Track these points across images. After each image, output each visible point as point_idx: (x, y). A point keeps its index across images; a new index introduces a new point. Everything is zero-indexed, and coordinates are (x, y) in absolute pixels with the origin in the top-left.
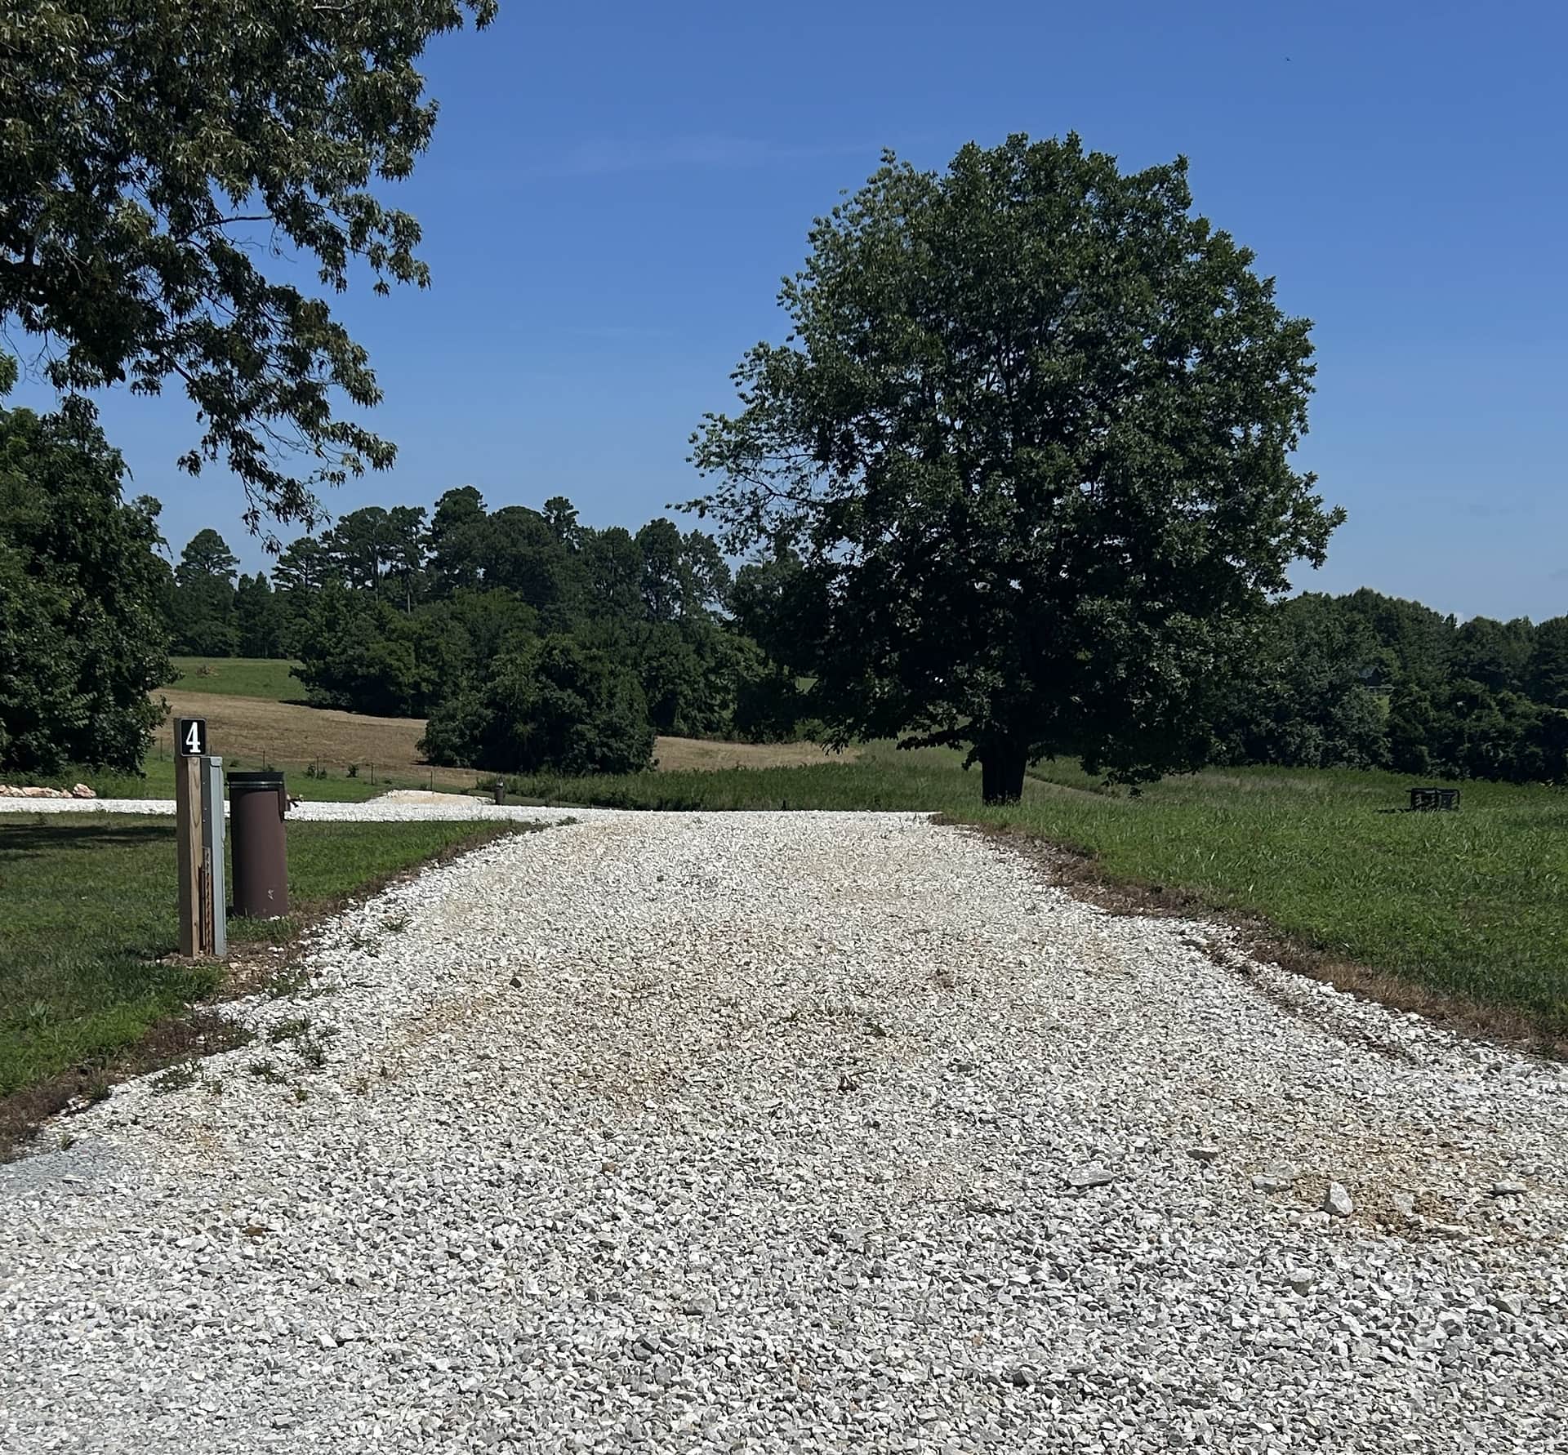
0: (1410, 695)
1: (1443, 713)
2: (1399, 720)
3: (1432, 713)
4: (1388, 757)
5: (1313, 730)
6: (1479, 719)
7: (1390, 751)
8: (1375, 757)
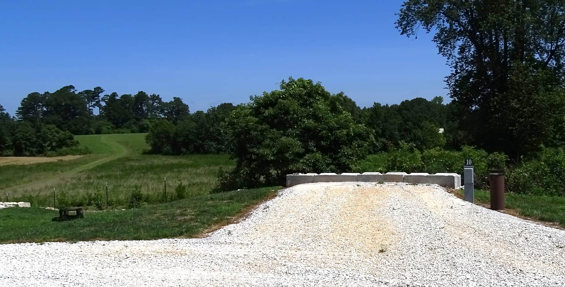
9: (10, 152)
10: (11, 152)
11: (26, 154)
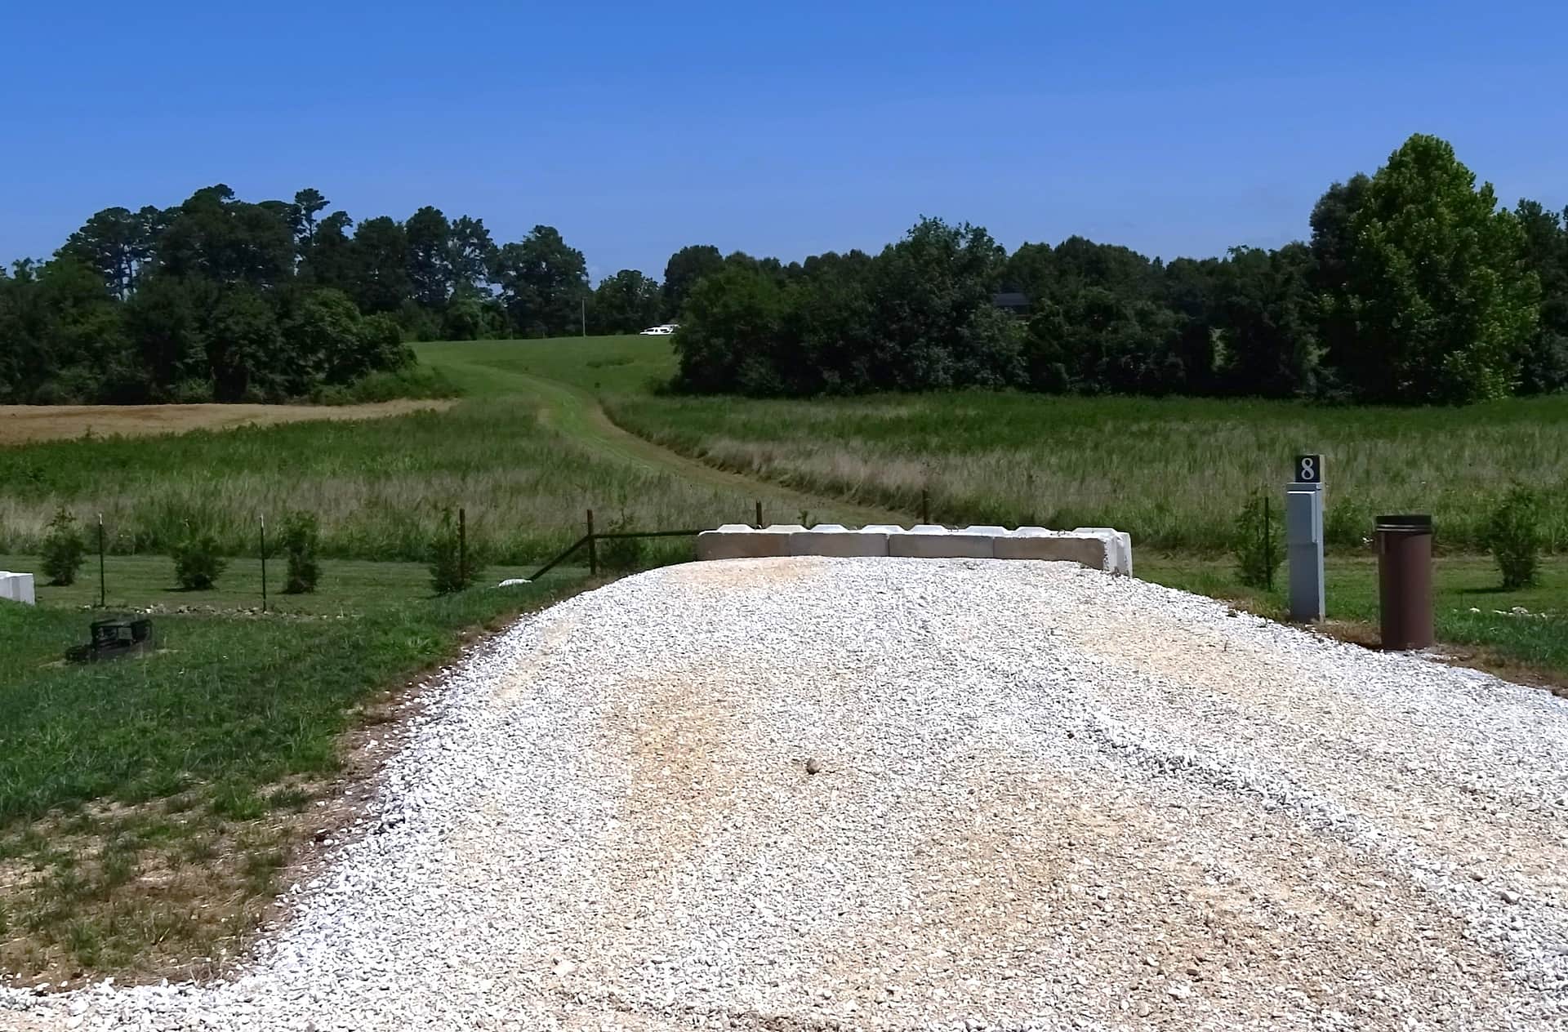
0: (1042, 310)
1: (1077, 328)
2: (1034, 338)
3: (1066, 328)
4: (1024, 376)
5: (939, 351)
6: (1115, 331)
7: (1025, 369)
8: (1010, 380)
9: (200, 386)
10: (202, 388)
11: (255, 395)
